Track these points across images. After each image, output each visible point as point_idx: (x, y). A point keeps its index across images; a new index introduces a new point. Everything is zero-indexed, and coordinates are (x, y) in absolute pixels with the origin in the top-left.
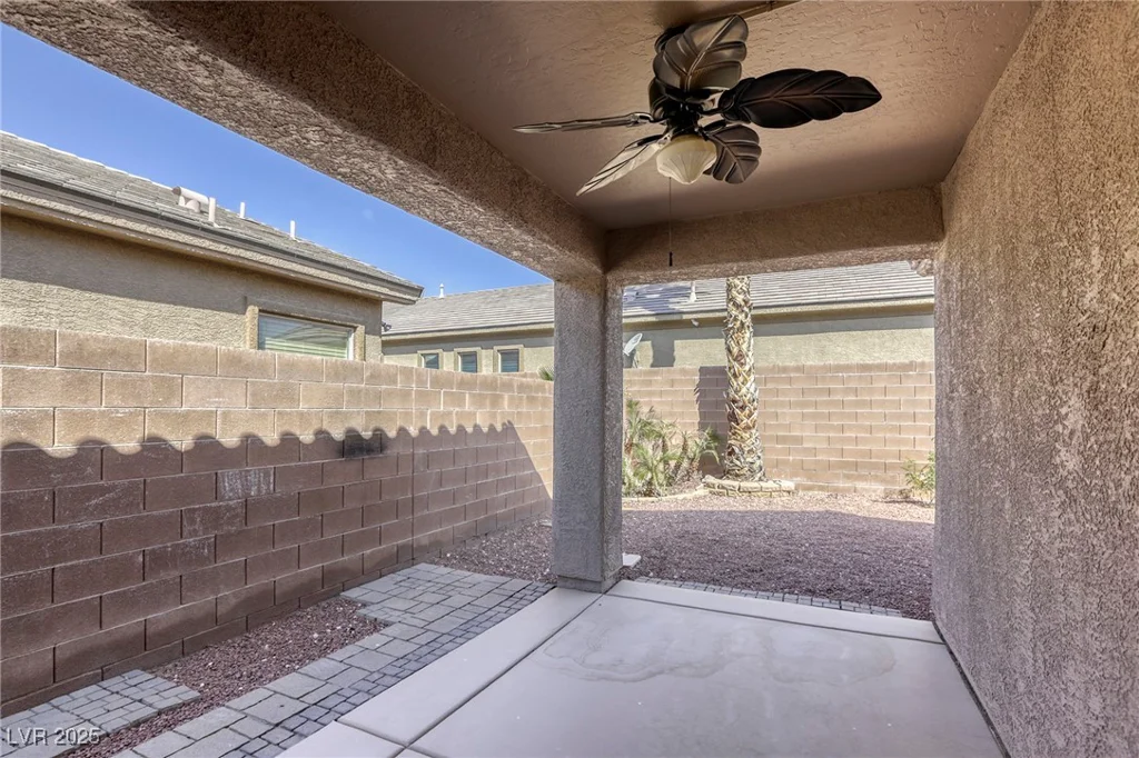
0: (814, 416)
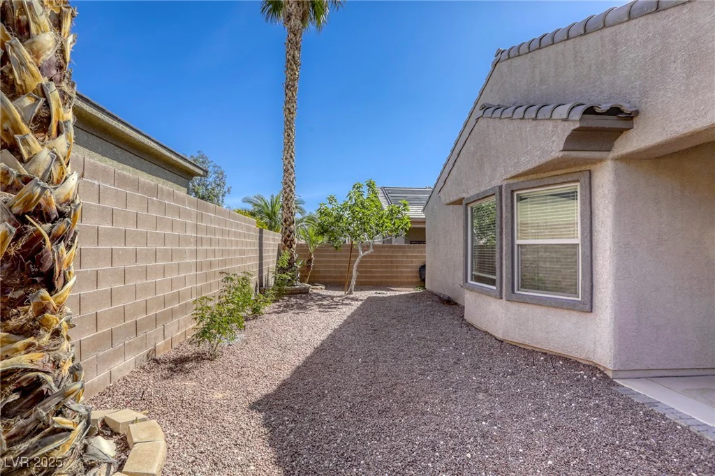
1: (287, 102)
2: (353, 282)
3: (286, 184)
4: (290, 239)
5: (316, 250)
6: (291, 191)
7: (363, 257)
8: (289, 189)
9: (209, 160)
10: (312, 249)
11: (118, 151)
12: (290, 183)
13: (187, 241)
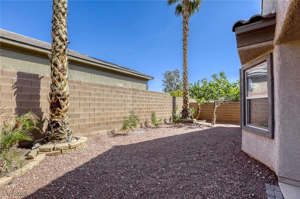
0: (84, 104)
1: (184, 46)
2: (215, 120)
3: (184, 78)
4: (186, 100)
5: (201, 105)
6: (186, 81)
7: (217, 108)
8: (185, 80)
9: (180, 71)
10: (199, 104)
11: (120, 76)
12: (186, 78)
13: (129, 101)
